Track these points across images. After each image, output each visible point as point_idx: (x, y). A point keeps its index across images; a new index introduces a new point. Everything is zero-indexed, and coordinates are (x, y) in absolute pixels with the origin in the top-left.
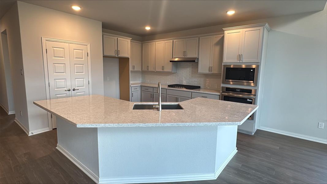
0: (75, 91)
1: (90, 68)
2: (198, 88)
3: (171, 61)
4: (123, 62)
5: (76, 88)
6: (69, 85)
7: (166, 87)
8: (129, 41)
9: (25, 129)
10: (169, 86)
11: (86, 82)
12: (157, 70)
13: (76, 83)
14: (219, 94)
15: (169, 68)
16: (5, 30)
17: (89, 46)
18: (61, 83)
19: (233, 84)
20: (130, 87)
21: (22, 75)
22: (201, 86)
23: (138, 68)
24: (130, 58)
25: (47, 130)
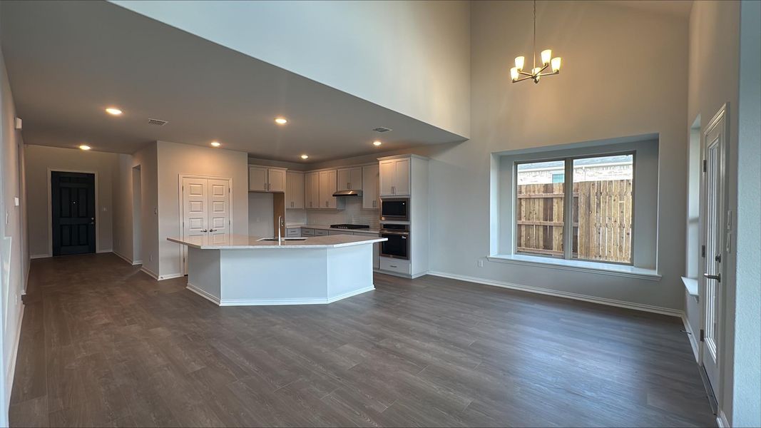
0: (213, 233)
1: (231, 206)
2: (367, 227)
3: (334, 196)
4: (278, 197)
5: (214, 229)
6: (205, 226)
7: (329, 228)
8: (284, 172)
9: (152, 274)
10: (332, 226)
11: (226, 222)
12: (322, 207)
13: (215, 223)
14: (378, 232)
15: (333, 203)
16: (140, 166)
17: (231, 181)
18: (197, 223)
19: (386, 220)
20: (286, 230)
21: (156, 214)
22: (371, 225)
23: (298, 205)
24: (285, 192)
25: (178, 275)
